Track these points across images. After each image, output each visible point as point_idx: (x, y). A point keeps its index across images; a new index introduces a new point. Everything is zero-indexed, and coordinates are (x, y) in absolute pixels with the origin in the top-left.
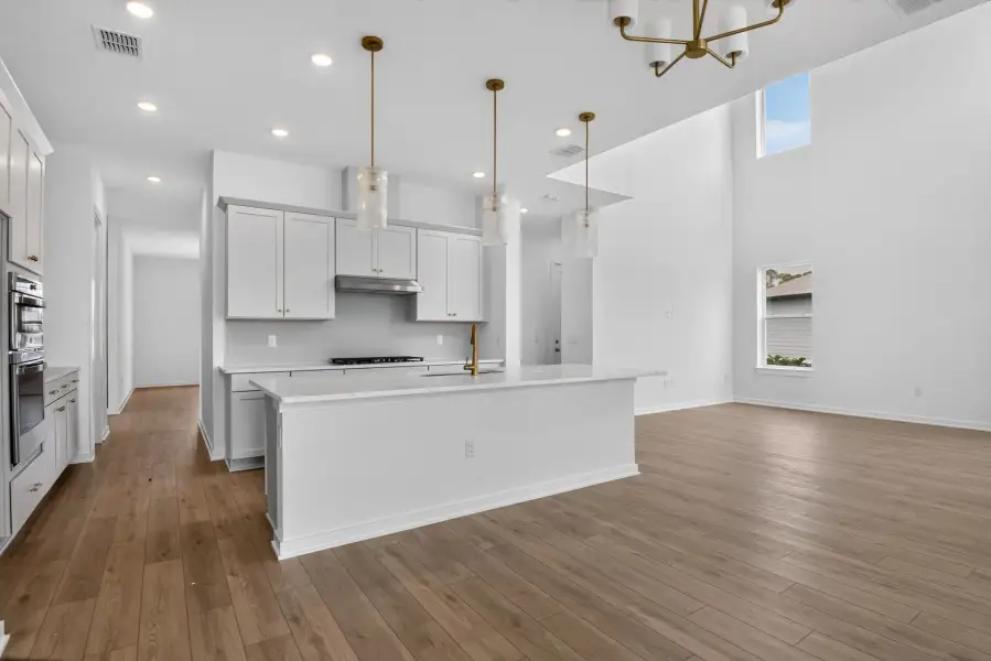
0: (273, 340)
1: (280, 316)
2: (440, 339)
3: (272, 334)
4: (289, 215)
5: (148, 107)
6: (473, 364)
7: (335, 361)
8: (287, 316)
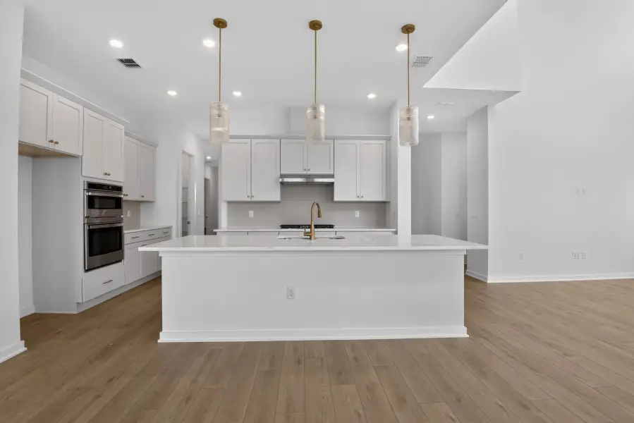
0: (251, 214)
1: (249, 200)
2: (357, 214)
3: (251, 209)
4: (254, 141)
5: (172, 93)
6: (311, 232)
7: (283, 227)
8: (253, 199)
